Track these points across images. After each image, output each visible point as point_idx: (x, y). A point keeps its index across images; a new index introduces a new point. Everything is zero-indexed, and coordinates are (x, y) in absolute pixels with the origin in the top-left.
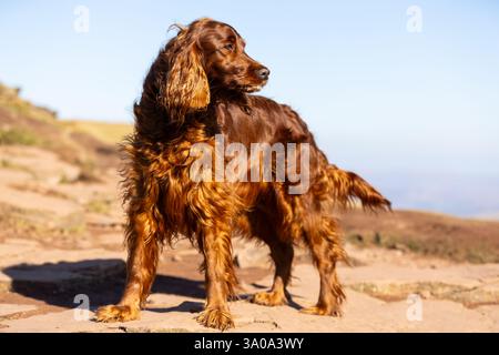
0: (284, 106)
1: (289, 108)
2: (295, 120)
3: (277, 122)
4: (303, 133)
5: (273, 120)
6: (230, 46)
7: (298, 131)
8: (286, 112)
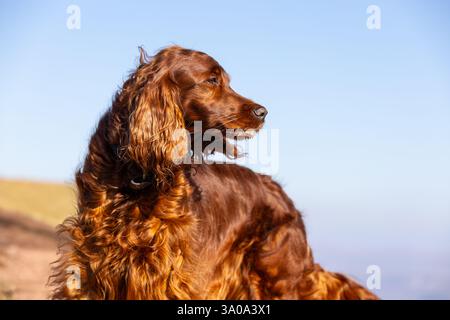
0: (263, 176)
1: (269, 177)
2: (277, 193)
3: (254, 197)
4: (288, 211)
5: (249, 194)
6: (214, 80)
7: (281, 208)
8: (265, 184)
